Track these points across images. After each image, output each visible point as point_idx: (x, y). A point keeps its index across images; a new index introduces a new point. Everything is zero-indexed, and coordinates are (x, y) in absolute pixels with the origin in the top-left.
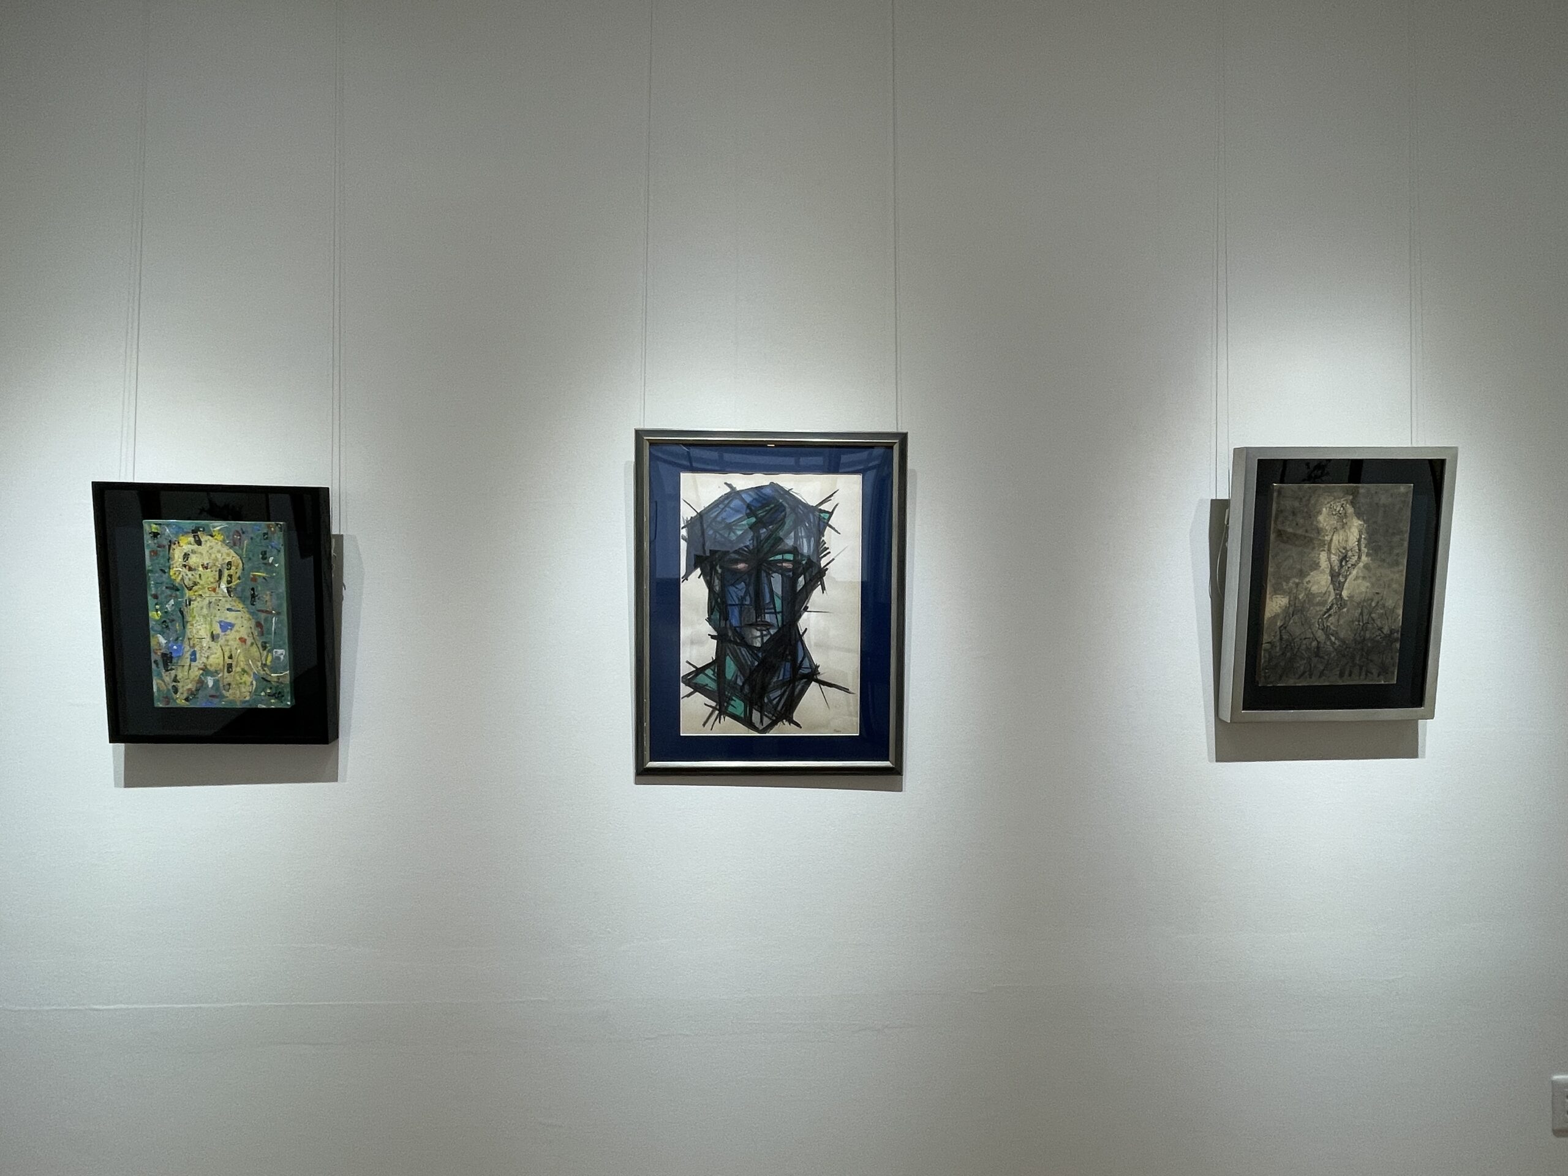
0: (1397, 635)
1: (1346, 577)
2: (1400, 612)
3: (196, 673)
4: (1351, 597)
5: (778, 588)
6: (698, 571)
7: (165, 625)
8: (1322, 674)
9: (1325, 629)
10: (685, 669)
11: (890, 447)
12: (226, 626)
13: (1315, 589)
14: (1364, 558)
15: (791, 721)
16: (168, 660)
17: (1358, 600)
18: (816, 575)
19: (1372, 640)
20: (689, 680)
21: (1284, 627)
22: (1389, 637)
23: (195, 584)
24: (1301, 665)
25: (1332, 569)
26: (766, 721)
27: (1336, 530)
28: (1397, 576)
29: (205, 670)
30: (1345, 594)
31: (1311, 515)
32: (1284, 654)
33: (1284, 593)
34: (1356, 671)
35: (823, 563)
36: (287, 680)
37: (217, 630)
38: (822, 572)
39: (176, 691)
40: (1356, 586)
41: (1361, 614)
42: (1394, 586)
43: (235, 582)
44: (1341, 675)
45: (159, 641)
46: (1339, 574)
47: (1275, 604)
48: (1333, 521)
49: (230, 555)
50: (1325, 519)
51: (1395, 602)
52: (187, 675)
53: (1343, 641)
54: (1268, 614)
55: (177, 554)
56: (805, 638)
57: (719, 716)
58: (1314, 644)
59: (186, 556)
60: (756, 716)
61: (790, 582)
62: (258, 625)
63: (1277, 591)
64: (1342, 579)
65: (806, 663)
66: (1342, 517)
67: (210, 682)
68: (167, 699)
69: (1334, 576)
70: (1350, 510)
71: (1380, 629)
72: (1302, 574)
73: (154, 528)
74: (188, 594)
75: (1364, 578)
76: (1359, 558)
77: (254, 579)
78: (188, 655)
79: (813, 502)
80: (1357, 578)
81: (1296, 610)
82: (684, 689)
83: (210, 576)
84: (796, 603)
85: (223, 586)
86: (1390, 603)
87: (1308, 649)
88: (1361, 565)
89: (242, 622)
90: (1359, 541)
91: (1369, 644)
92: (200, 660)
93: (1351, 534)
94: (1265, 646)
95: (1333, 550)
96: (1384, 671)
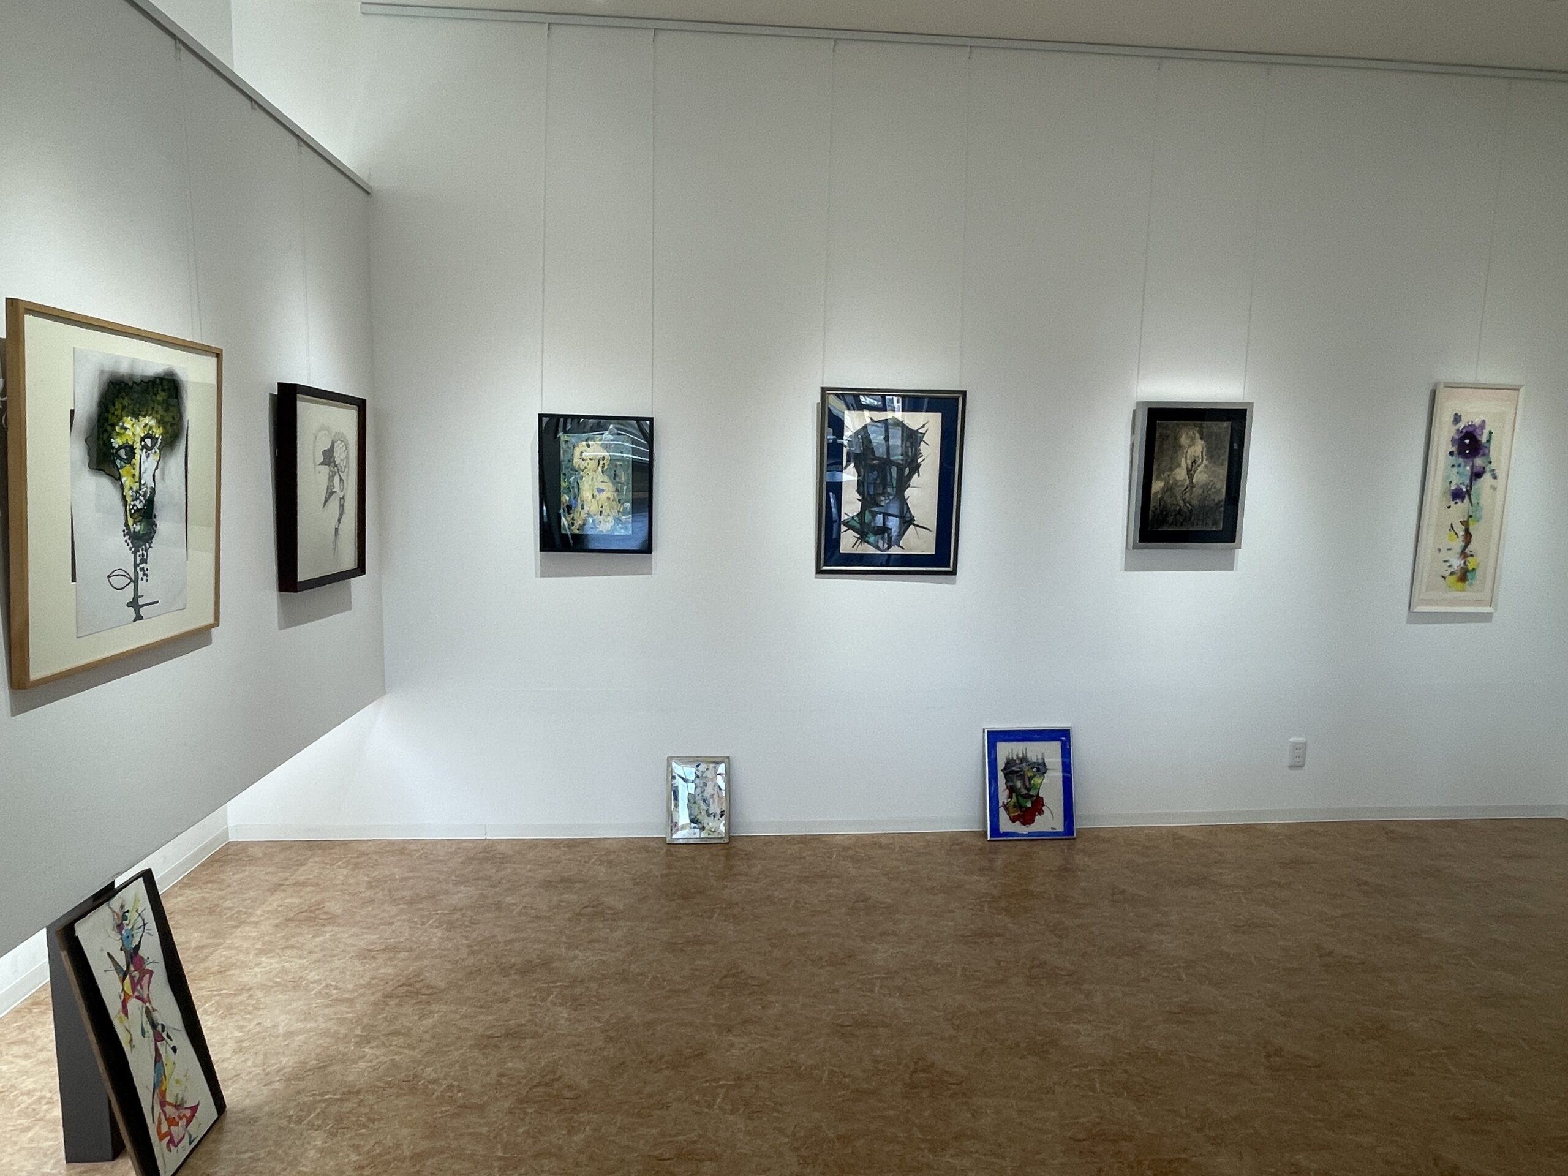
0: (1223, 503)
1: (1195, 472)
2: (1226, 491)
3: (584, 517)
4: (1197, 483)
6: (852, 465)
7: (569, 490)
8: (1181, 525)
9: (1184, 500)
10: (844, 517)
11: (957, 399)
13: (1178, 478)
14: (1204, 461)
15: (899, 546)
16: (569, 508)
17: (1201, 484)
18: (915, 468)
19: (1209, 506)
20: (846, 524)
21: (1161, 499)
22: (1218, 504)
23: (586, 468)
24: (1170, 519)
25: (1187, 468)
26: (886, 546)
27: (1190, 446)
28: (1223, 471)
29: (589, 515)
30: (1194, 481)
31: (1176, 438)
32: (1161, 513)
33: (1161, 480)
34: (1200, 523)
35: (919, 461)
36: (630, 520)
37: (596, 493)
38: (919, 465)
39: (573, 525)
40: (1200, 477)
41: (1203, 492)
42: (1221, 477)
43: (606, 467)
44: (1192, 525)
45: (565, 498)
46: (1191, 470)
47: (1157, 486)
48: (1188, 441)
49: (604, 452)
50: (1184, 440)
51: (1221, 485)
52: (579, 517)
53: (1193, 507)
54: (1153, 491)
55: (577, 451)
56: (909, 502)
57: (861, 542)
58: (1178, 508)
59: (582, 453)
60: (881, 542)
61: (901, 471)
62: (617, 490)
63: (1158, 478)
64: (1192, 472)
65: (908, 515)
66: (1193, 439)
67: (591, 521)
68: (568, 528)
69: (1189, 471)
70: (1197, 435)
71: (1214, 500)
72: (1171, 470)
73: (566, 438)
74: (582, 473)
75: (1205, 472)
76: (1202, 461)
77: (616, 466)
78: (580, 506)
79: (915, 428)
80: (1201, 472)
81: (1168, 489)
82: (843, 528)
83: (592, 464)
84: (903, 483)
85: (600, 469)
87: (1174, 510)
88: (1203, 465)
89: (609, 491)
90: (1202, 452)
91: (1207, 508)
92: (586, 508)
93: (1198, 448)
94: (1152, 508)
95: (1188, 457)
96: (1215, 523)
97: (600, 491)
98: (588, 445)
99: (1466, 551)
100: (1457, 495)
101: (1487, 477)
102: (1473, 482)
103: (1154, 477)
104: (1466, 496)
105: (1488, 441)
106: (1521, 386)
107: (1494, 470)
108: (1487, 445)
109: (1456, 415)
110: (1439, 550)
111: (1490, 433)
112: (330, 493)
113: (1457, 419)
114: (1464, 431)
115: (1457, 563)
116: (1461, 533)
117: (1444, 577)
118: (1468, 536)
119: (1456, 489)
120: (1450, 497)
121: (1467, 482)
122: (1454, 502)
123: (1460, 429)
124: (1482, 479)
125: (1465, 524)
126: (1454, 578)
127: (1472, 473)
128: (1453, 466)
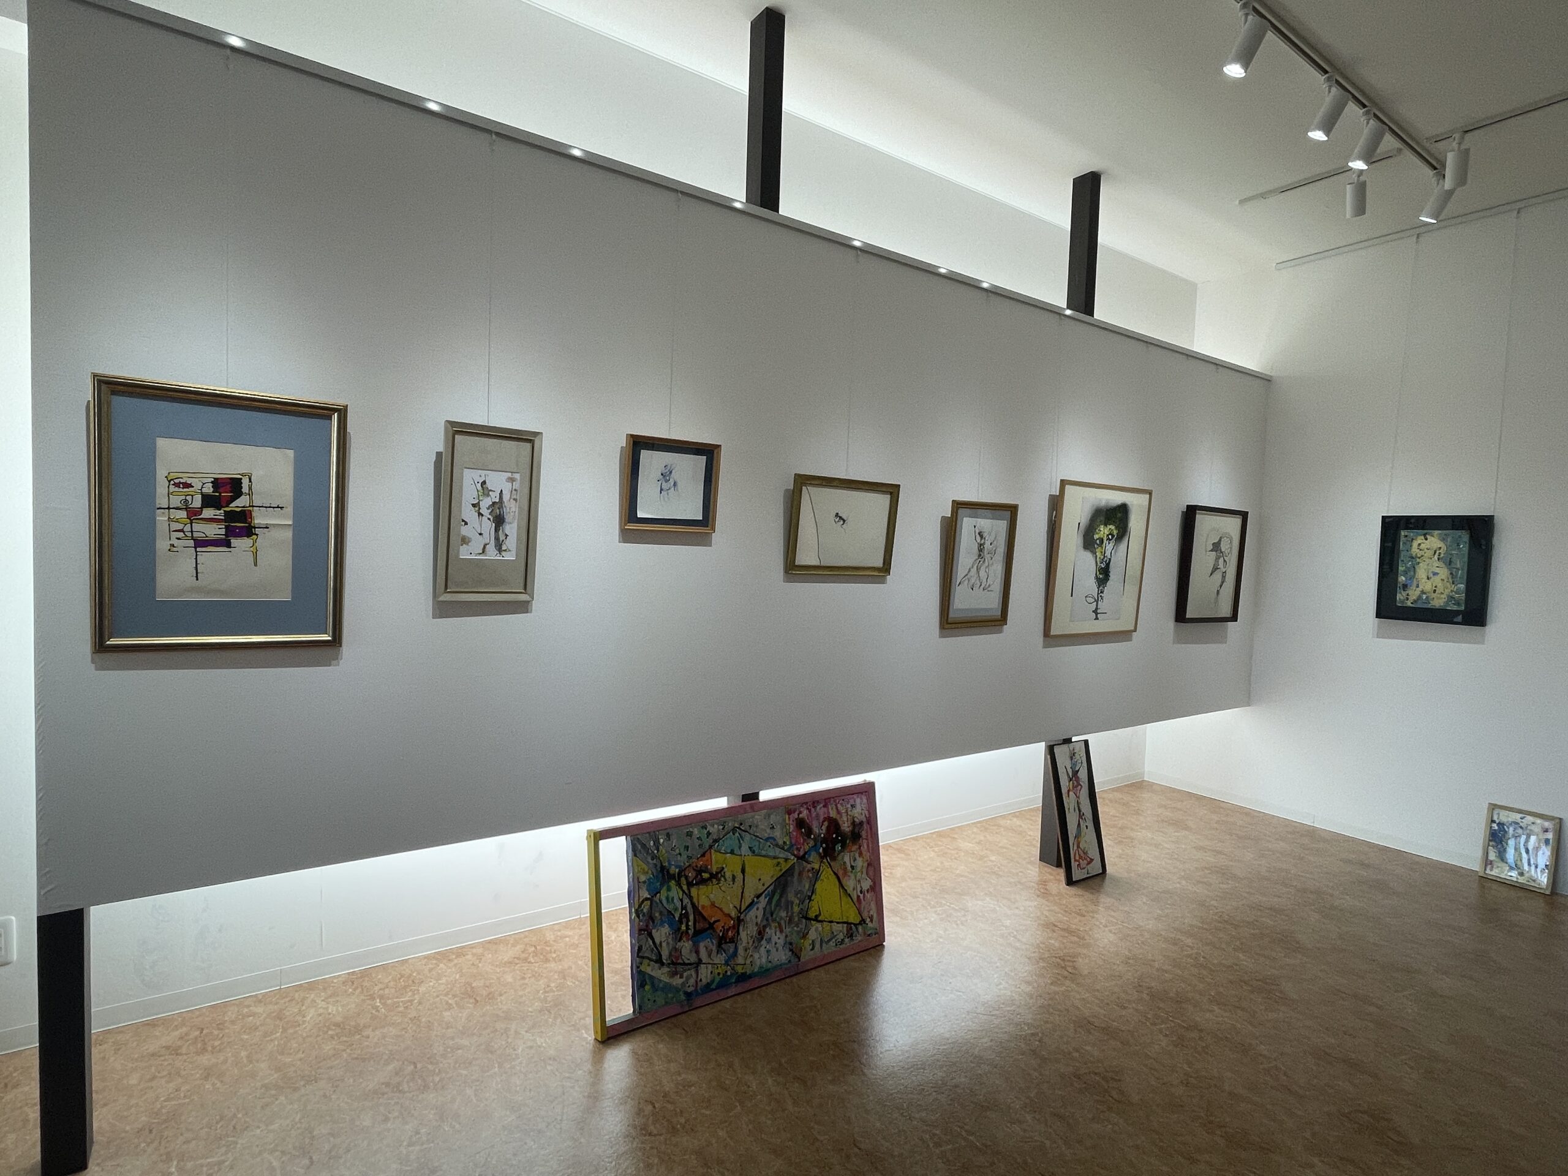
3: (1418, 593)
7: (1405, 573)
12: (1435, 574)
16: (1405, 587)
23: (1422, 556)
29: (1423, 592)
36: (1463, 598)
37: (1431, 575)
39: (1407, 599)
43: (1442, 555)
45: (1402, 579)
49: (1441, 544)
52: (1413, 594)
55: (1415, 544)
59: (1419, 545)
62: (1451, 574)
67: (1424, 597)
68: (1402, 602)
73: (1406, 534)
74: (1418, 560)
77: (1451, 554)
78: (1415, 585)
83: (1429, 553)
85: (1436, 557)
89: (1444, 573)
98: (1426, 539)
112: (1215, 569)
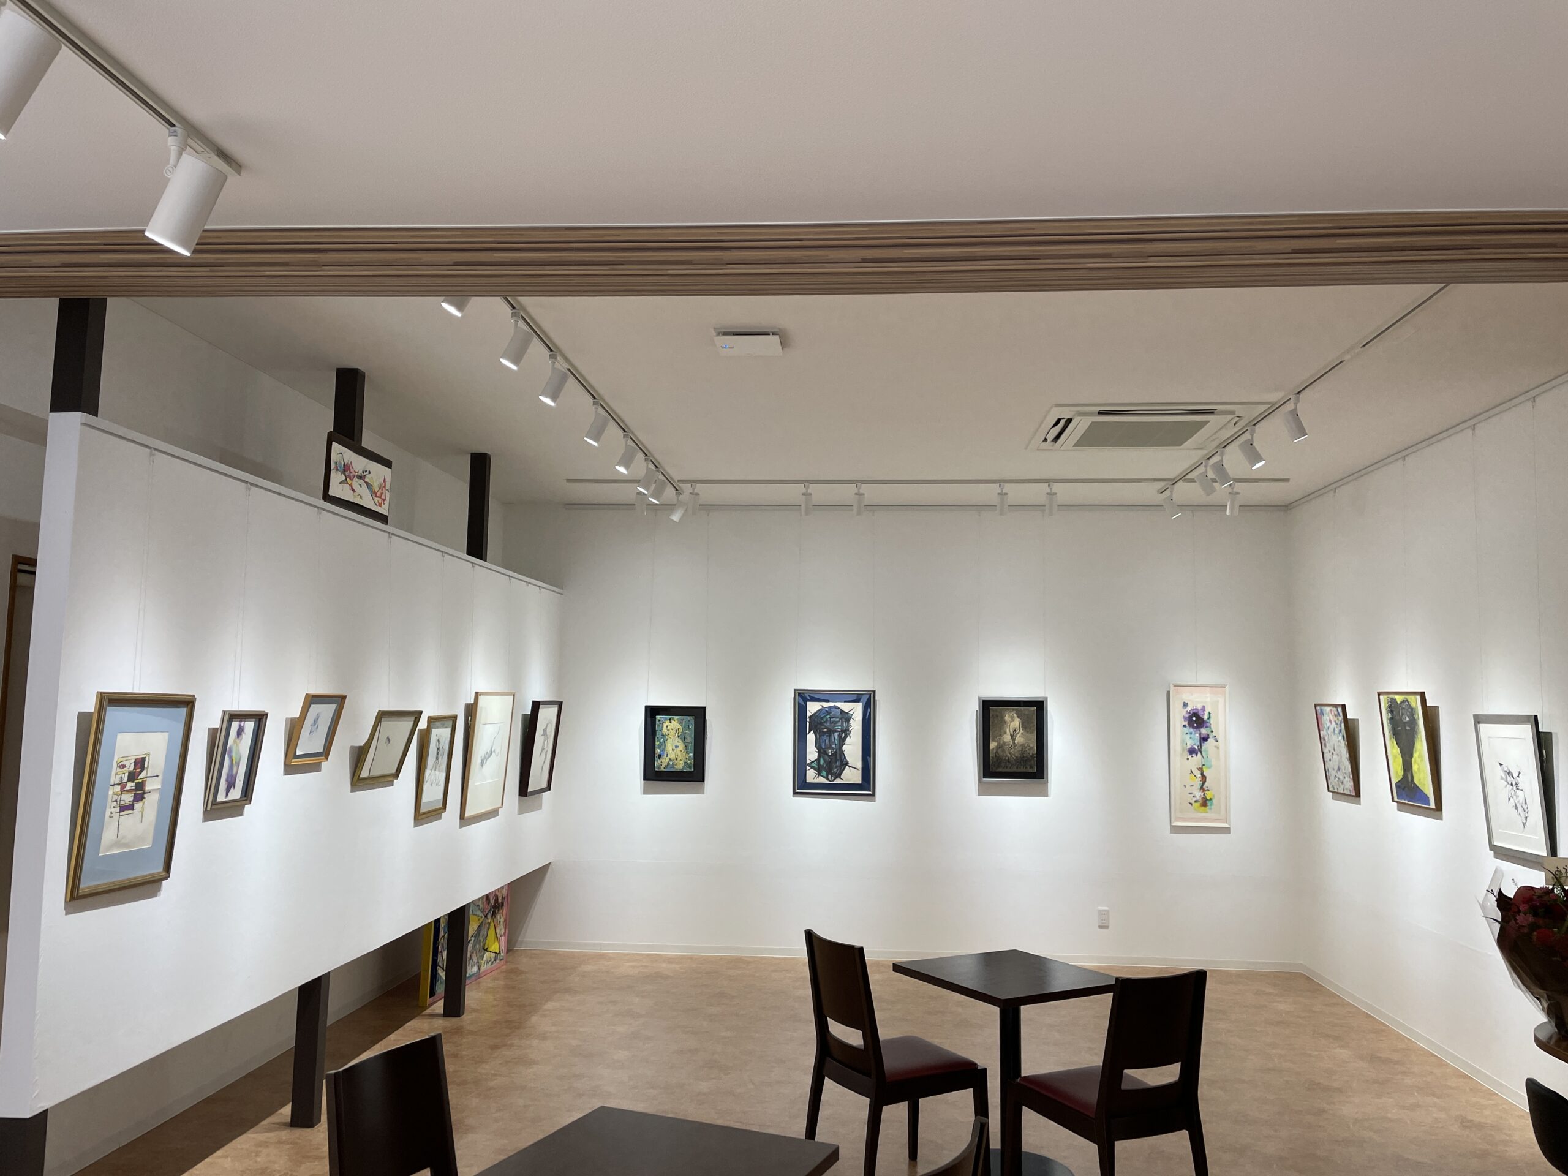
0: (1035, 756)
1: (1015, 737)
2: (1035, 748)
3: (667, 760)
4: (1018, 743)
5: (836, 737)
6: (812, 732)
7: (660, 746)
8: (1010, 768)
9: (1010, 753)
10: (808, 762)
11: (871, 695)
13: (1006, 740)
14: (1021, 731)
15: (840, 778)
16: (660, 756)
17: (1020, 744)
18: (848, 733)
19: (1027, 757)
20: (810, 765)
21: (996, 752)
22: (1032, 756)
23: (669, 734)
24: (1003, 765)
25: (1011, 734)
26: (833, 778)
27: (1011, 722)
28: (1034, 737)
29: (670, 760)
30: (1016, 742)
31: (1003, 718)
32: (997, 761)
33: (996, 741)
34: (1022, 767)
35: (850, 729)
36: (693, 763)
37: (674, 748)
38: (851, 733)
39: (661, 765)
40: (1019, 739)
42: (1033, 740)
43: (680, 734)
44: (1017, 768)
45: (658, 751)
47: (993, 745)
48: (1010, 719)
49: (679, 726)
50: (1007, 718)
51: (1033, 745)
52: (665, 761)
53: (1017, 757)
54: (991, 748)
55: (665, 725)
56: (845, 753)
57: (818, 776)
58: (1007, 758)
59: (667, 726)
60: (830, 776)
61: (840, 736)
62: (686, 746)
63: (993, 740)
65: (845, 760)
66: (1013, 718)
67: (671, 763)
68: (659, 768)
69: (1012, 736)
70: (1015, 715)
71: (1029, 753)
72: (1001, 735)
73: (659, 718)
74: (667, 737)
75: (1022, 737)
77: (685, 733)
78: (665, 755)
79: (847, 711)
81: (1000, 747)
82: (808, 768)
83: (673, 732)
84: (842, 741)
85: (677, 735)
86: (1031, 745)
87: (1005, 759)
88: (1020, 733)
89: (681, 746)
90: (1019, 725)
91: (1026, 759)
92: (669, 757)
93: (1016, 723)
94: (991, 758)
95: (1011, 728)
96: (1031, 767)
97: (677, 747)
98: (671, 722)
99: (1204, 787)
100: (1192, 751)
101: (1211, 740)
102: (1202, 744)
103: (991, 740)
104: (1199, 752)
105: (1209, 718)
106: (1226, 685)
107: (1215, 736)
108: (1208, 721)
109: (1184, 703)
110: (1185, 786)
111: (1209, 713)
112: (543, 749)
113: (1185, 705)
114: (1191, 712)
115: (1199, 795)
116: (1199, 775)
117: (1191, 804)
118: (1204, 778)
119: (1191, 748)
120: (1187, 753)
121: (1198, 743)
122: (1190, 756)
123: (1189, 711)
124: (1208, 742)
125: (1201, 769)
126: (1198, 804)
127: (1200, 737)
128: (1187, 733)
